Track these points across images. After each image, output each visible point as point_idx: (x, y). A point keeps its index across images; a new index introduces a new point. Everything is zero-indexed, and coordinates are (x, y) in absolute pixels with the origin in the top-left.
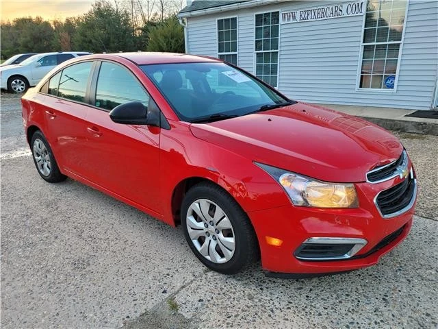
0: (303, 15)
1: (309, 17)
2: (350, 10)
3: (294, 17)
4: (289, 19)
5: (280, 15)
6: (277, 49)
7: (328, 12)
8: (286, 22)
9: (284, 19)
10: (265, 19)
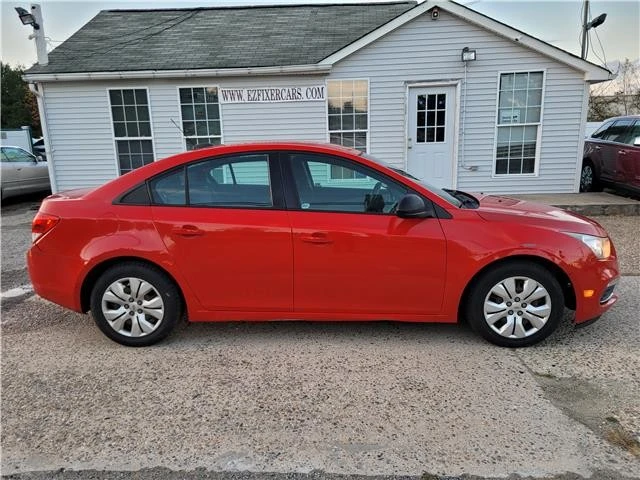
0: (252, 96)
1: (261, 98)
2: (309, 94)
3: (240, 96)
4: (233, 98)
5: (220, 92)
6: (220, 134)
7: (285, 95)
8: (229, 101)
9: (225, 97)
10: (195, 96)
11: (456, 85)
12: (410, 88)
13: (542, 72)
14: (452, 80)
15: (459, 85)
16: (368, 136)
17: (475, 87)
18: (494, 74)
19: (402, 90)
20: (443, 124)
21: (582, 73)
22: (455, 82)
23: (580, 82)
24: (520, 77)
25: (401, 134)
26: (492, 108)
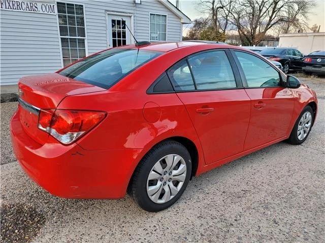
2: (44, 9)
7: (24, 6)
11: (130, 17)
12: (108, 14)
13: (165, 16)
14: (129, 13)
15: (132, 17)
16: (86, 42)
17: (140, 19)
18: (147, 13)
19: (103, 15)
20: (125, 38)
21: (179, 18)
22: (131, 15)
23: (179, 23)
24: (158, 17)
25: (105, 42)
26: (147, 32)
